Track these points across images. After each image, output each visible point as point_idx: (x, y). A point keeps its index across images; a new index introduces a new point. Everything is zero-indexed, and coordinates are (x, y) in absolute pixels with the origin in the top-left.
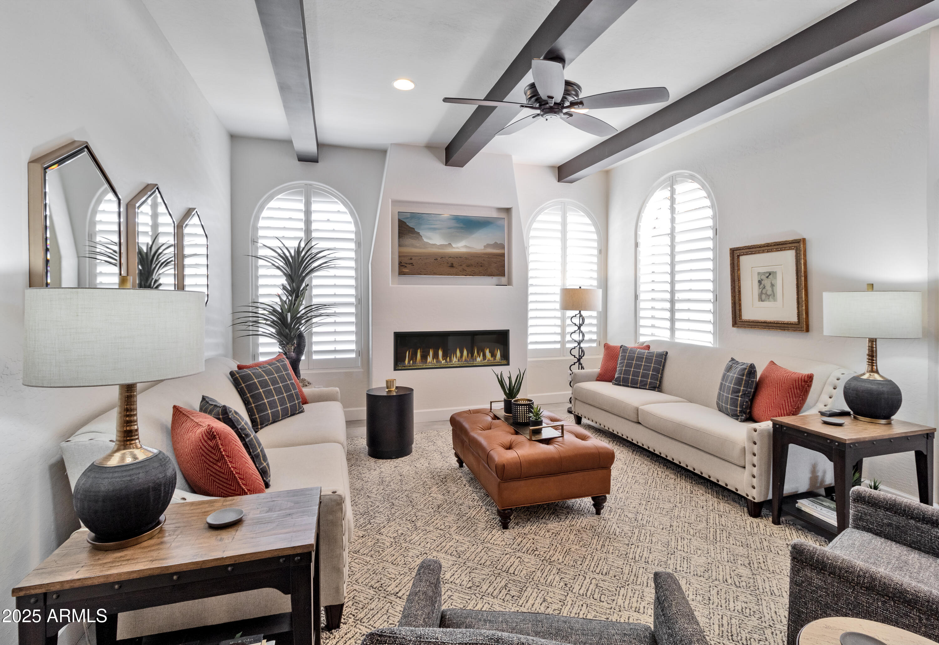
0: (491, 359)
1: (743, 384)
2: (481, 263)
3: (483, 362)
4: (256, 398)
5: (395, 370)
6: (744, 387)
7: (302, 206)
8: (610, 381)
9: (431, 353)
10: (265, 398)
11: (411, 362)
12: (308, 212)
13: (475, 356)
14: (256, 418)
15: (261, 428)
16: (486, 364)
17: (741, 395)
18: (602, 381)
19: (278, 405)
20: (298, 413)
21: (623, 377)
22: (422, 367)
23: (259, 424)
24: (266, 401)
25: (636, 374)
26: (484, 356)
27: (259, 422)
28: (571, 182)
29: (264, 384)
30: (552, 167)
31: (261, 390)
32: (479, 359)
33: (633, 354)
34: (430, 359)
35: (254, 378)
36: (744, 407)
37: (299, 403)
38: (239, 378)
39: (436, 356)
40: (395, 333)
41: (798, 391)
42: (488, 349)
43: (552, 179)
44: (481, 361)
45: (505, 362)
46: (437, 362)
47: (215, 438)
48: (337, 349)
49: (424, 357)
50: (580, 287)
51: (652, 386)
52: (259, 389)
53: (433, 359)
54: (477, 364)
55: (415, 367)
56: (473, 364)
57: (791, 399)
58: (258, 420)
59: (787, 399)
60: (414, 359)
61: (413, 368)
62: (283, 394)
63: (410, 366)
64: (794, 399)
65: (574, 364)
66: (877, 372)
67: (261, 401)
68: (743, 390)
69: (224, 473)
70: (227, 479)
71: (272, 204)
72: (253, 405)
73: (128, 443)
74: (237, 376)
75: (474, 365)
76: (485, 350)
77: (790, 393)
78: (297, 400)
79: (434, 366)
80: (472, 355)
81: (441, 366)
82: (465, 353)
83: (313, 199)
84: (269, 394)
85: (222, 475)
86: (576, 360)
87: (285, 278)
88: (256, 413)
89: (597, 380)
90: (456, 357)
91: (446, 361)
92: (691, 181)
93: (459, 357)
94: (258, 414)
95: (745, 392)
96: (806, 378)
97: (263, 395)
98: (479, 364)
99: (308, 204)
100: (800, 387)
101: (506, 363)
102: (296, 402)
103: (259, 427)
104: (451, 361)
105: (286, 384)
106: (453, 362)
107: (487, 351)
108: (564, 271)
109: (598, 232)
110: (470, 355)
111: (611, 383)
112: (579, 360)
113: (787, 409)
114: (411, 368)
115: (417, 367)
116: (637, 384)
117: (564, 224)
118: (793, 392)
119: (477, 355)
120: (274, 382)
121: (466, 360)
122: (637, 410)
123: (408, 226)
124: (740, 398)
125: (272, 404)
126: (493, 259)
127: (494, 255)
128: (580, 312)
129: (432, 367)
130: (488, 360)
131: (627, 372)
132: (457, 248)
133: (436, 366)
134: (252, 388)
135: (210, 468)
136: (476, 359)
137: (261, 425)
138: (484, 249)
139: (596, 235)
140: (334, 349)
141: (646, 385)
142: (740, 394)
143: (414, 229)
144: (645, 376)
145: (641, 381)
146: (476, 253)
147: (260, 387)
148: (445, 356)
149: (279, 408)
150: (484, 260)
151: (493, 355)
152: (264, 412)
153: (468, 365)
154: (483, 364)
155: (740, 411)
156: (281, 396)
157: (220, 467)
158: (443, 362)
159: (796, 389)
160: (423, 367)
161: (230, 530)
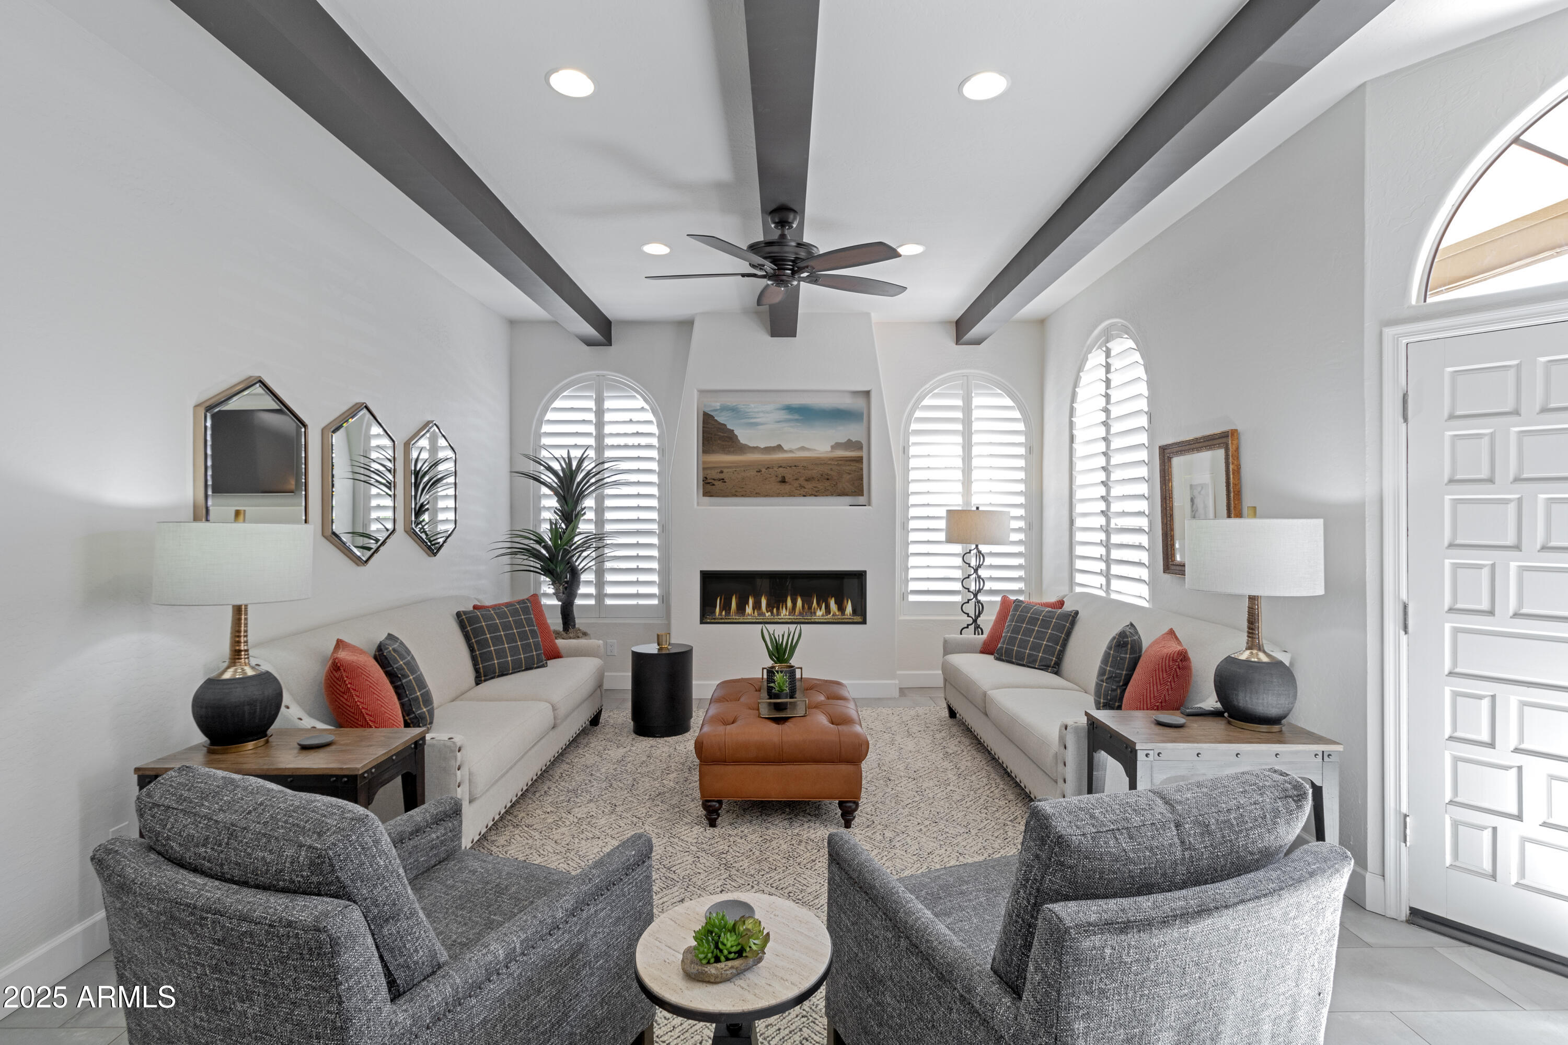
0: (837, 613)
1: (1110, 661)
2: (827, 475)
3: (827, 617)
4: (483, 644)
5: (702, 622)
6: (1110, 667)
7: (591, 404)
8: (992, 654)
9: (751, 601)
10: (491, 645)
11: (724, 613)
12: (600, 412)
13: (814, 608)
14: (480, 668)
15: (485, 680)
16: (830, 620)
17: (1107, 679)
18: (987, 654)
19: (508, 654)
20: (536, 668)
21: (1006, 648)
22: (738, 621)
23: (482, 675)
24: (492, 648)
25: (1023, 644)
26: (828, 610)
27: (482, 673)
28: (978, 342)
29: (493, 629)
30: (944, 323)
31: (488, 636)
32: (819, 613)
33: (1026, 613)
34: (749, 609)
35: (482, 620)
36: (1109, 697)
37: (538, 655)
38: (465, 620)
39: (757, 606)
40: (701, 571)
41: (1165, 676)
42: (833, 599)
43: (947, 340)
44: (823, 616)
45: (858, 619)
46: (759, 615)
47: (340, 670)
48: (640, 592)
49: (741, 609)
50: (978, 508)
51: (1043, 663)
52: (486, 635)
53: (754, 609)
54: (817, 620)
55: (729, 621)
56: (811, 619)
57: (1155, 687)
58: (482, 671)
59: (1150, 688)
60: (727, 608)
61: (726, 621)
62: (517, 642)
63: (722, 619)
64: (1159, 687)
65: (967, 627)
66: (1260, 648)
67: (487, 648)
68: (1109, 670)
69: (350, 707)
70: (354, 713)
71: (558, 404)
72: (477, 653)
73: (237, 661)
74: (464, 617)
75: (813, 620)
76: (829, 599)
77: (1154, 678)
78: (536, 651)
79: (754, 621)
80: (810, 608)
81: (765, 620)
82: (799, 602)
83: (605, 395)
84: (497, 640)
85: (348, 708)
86: (970, 621)
87: (556, 499)
88: (480, 662)
89: (982, 652)
90: (786, 609)
91: (772, 613)
92: (1126, 336)
93: (791, 608)
94: (482, 664)
95: (1111, 675)
96: (1176, 654)
97: (490, 641)
98: (820, 621)
99: (599, 401)
100: (1168, 669)
101: (860, 620)
102: (534, 653)
103: (483, 678)
104: (778, 614)
105: (522, 631)
106: (782, 615)
107: (832, 602)
108: (967, 482)
109: (1026, 419)
110: (806, 606)
111: (992, 657)
112: (975, 621)
113: (1149, 702)
114: (723, 621)
115: (732, 621)
116: (1023, 659)
117: (967, 409)
118: (1157, 676)
119: (816, 606)
120: (507, 627)
121: (800, 614)
122: (985, 694)
123: (716, 420)
124: (1105, 684)
125: (501, 654)
126: (844, 468)
127: (847, 461)
128: (977, 546)
129: (752, 621)
130: (833, 615)
131: (1012, 641)
132: (791, 451)
133: (757, 621)
134: (478, 632)
135: (338, 700)
136: (815, 613)
137: (485, 676)
138: (831, 452)
139: (1022, 425)
140: (636, 592)
141: (1035, 661)
142: (1105, 677)
143: (725, 425)
144: (1036, 647)
145: (1029, 655)
146: (819, 458)
147: (487, 632)
148: (770, 607)
149: (509, 659)
150: (831, 469)
151: (841, 609)
152: (489, 661)
153: (803, 620)
154: (825, 621)
155: (1103, 703)
156: (514, 644)
157: (347, 700)
158: (768, 614)
159: (1162, 671)
160: (740, 621)
161: (310, 751)
